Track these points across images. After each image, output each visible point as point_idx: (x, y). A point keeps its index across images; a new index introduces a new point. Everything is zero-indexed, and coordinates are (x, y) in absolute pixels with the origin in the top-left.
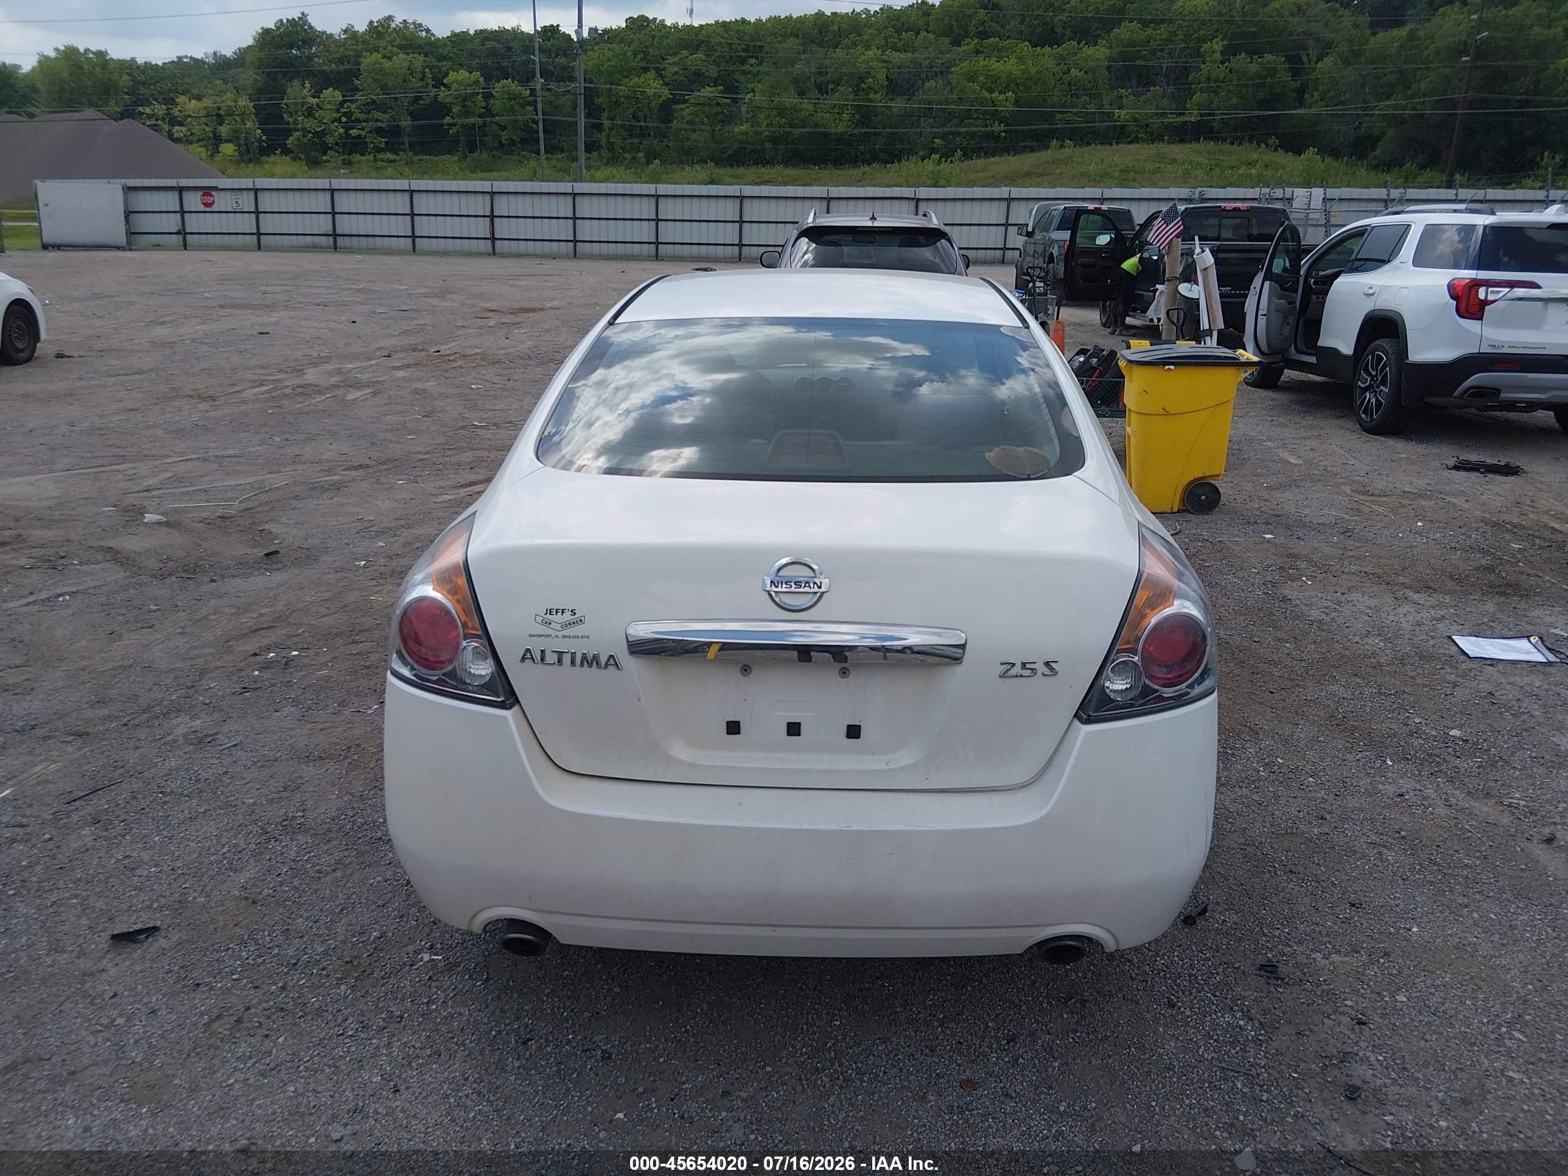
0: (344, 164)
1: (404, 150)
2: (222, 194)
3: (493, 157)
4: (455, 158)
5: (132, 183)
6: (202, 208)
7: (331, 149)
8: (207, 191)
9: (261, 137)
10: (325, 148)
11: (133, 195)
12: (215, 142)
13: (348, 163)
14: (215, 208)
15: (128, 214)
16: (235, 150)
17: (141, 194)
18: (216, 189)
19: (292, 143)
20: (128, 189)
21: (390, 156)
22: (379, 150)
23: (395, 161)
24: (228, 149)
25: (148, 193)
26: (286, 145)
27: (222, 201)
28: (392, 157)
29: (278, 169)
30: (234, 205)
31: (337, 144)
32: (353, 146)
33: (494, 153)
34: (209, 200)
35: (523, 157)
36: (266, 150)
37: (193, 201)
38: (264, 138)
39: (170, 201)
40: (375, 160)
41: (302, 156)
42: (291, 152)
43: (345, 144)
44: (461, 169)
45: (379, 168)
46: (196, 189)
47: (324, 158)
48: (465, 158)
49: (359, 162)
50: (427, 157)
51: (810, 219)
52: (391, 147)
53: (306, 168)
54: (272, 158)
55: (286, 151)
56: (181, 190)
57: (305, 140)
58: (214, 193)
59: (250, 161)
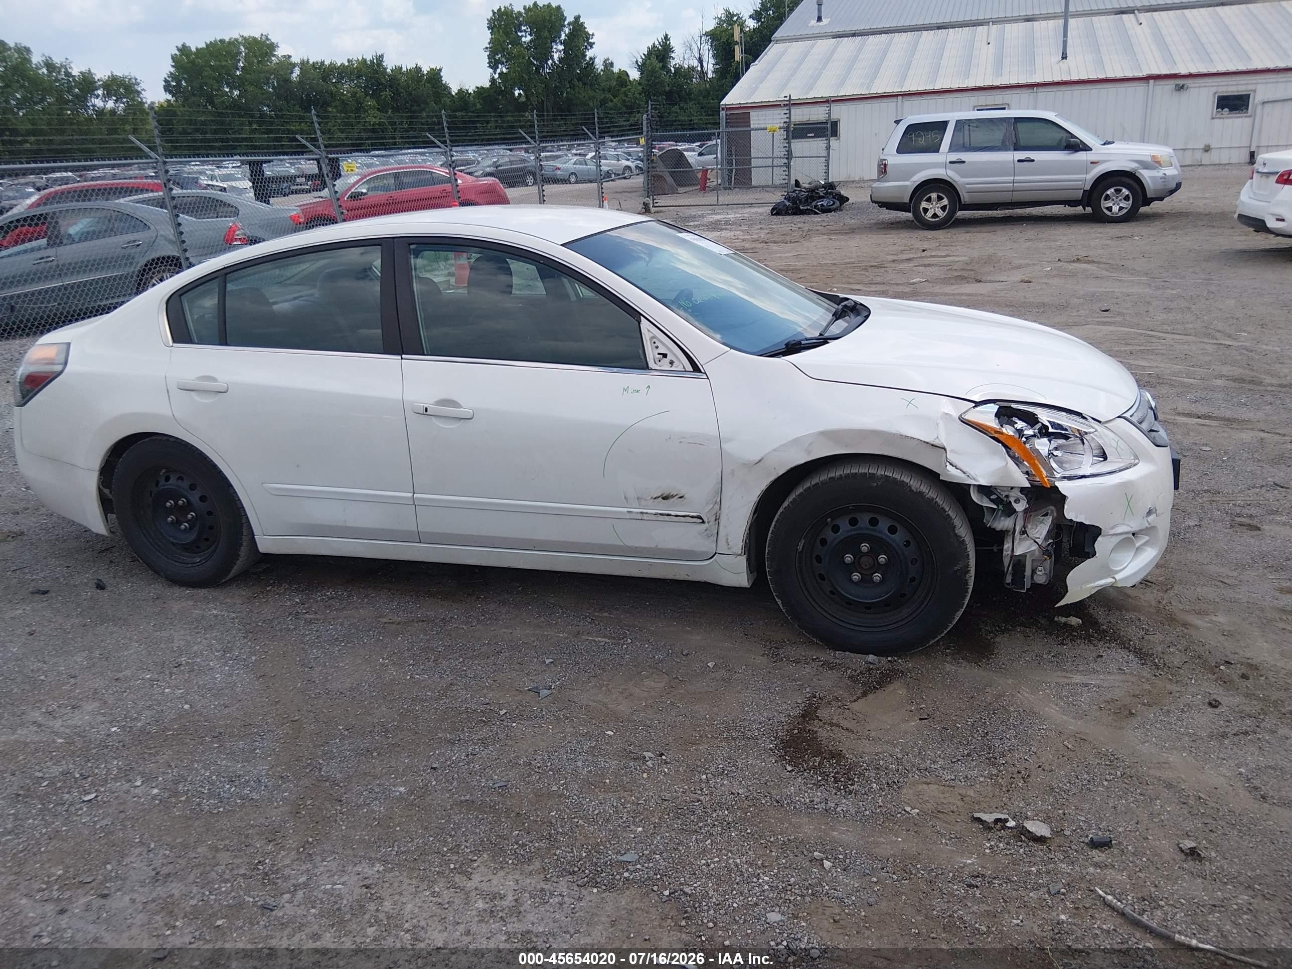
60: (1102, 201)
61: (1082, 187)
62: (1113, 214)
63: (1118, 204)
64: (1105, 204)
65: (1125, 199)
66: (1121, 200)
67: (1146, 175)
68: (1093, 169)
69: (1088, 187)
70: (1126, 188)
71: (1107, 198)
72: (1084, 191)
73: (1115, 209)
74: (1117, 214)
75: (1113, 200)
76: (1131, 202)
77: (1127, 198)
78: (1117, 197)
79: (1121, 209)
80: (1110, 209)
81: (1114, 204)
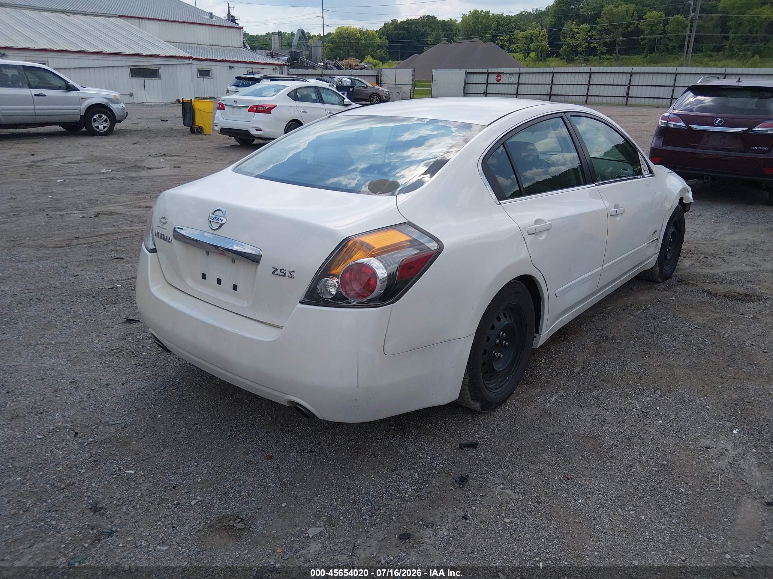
0: (584, 61)
1: (616, 54)
2: (505, 75)
3: (662, 56)
4: (641, 57)
5: (469, 70)
6: (495, 82)
7: (580, 53)
8: (499, 74)
9: (548, 49)
10: (576, 53)
11: (469, 76)
12: (528, 51)
13: (586, 60)
14: (501, 82)
15: (466, 84)
16: (535, 55)
17: (472, 75)
18: (503, 73)
19: (562, 51)
20: (468, 73)
21: (608, 56)
22: (602, 53)
23: (610, 59)
24: (533, 55)
25: (475, 75)
26: (559, 52)
27: (505, 79)
28: (610, 57)
29: (553, 64)
30: (509, 80)
31: (583, 51)
32: (591, 52)
33: (662, 54)
34: (499, 78)
35: (679, 55)
36: (549, 55)
37: (493, 79)
38: (549, 49)
39: (482, 79)
40: (600, 58)
41: (565, 58)
42: (561, 55)
43: (586, 51)
44: (643, 62)
45: (601, 62)
46: (495, 73)
47: (576, 58)
48: (646, 56)
49: (592, 60)
50: (627, 56)
51: (698, 82)
52: (609, 52)
53: (566, 63)
54: (552, 59)
55: (558, 55)
56: (488, 74)
57: (568, 49)
58: (502, 75)
59: (541, 60)
60: (93, 123)
61: (79, 114)
62: (100, 130)
63: (102, 125)
64: (95, 124)
65: (105, 121)
66: (102, 122)
67: (114, 107)
68: (84, 102)
69: (83, 114)
70: (105, 115)
71: (95, 120)
72: (81, 116)
73: (101, 127)
74: (102, 130)
75: (98, 122)
76: (109, 123)
77: (106, 121)
78: (100, 120)
79: (104, 127)
80: (98, 127)
81: (99, 124)
